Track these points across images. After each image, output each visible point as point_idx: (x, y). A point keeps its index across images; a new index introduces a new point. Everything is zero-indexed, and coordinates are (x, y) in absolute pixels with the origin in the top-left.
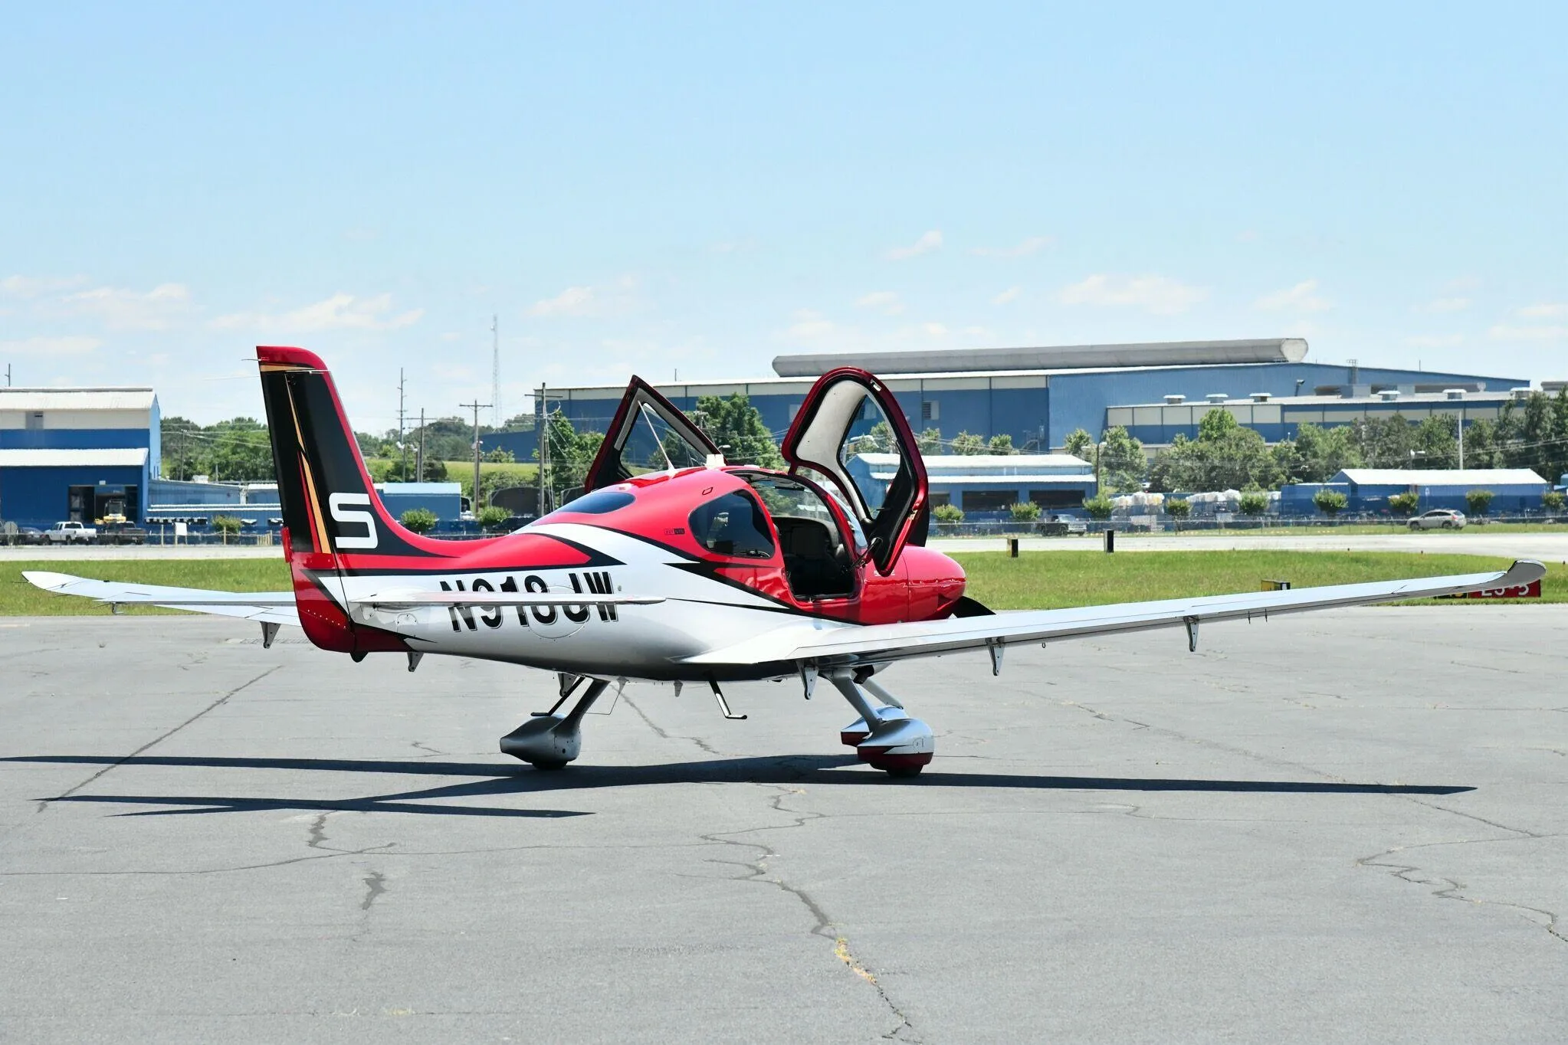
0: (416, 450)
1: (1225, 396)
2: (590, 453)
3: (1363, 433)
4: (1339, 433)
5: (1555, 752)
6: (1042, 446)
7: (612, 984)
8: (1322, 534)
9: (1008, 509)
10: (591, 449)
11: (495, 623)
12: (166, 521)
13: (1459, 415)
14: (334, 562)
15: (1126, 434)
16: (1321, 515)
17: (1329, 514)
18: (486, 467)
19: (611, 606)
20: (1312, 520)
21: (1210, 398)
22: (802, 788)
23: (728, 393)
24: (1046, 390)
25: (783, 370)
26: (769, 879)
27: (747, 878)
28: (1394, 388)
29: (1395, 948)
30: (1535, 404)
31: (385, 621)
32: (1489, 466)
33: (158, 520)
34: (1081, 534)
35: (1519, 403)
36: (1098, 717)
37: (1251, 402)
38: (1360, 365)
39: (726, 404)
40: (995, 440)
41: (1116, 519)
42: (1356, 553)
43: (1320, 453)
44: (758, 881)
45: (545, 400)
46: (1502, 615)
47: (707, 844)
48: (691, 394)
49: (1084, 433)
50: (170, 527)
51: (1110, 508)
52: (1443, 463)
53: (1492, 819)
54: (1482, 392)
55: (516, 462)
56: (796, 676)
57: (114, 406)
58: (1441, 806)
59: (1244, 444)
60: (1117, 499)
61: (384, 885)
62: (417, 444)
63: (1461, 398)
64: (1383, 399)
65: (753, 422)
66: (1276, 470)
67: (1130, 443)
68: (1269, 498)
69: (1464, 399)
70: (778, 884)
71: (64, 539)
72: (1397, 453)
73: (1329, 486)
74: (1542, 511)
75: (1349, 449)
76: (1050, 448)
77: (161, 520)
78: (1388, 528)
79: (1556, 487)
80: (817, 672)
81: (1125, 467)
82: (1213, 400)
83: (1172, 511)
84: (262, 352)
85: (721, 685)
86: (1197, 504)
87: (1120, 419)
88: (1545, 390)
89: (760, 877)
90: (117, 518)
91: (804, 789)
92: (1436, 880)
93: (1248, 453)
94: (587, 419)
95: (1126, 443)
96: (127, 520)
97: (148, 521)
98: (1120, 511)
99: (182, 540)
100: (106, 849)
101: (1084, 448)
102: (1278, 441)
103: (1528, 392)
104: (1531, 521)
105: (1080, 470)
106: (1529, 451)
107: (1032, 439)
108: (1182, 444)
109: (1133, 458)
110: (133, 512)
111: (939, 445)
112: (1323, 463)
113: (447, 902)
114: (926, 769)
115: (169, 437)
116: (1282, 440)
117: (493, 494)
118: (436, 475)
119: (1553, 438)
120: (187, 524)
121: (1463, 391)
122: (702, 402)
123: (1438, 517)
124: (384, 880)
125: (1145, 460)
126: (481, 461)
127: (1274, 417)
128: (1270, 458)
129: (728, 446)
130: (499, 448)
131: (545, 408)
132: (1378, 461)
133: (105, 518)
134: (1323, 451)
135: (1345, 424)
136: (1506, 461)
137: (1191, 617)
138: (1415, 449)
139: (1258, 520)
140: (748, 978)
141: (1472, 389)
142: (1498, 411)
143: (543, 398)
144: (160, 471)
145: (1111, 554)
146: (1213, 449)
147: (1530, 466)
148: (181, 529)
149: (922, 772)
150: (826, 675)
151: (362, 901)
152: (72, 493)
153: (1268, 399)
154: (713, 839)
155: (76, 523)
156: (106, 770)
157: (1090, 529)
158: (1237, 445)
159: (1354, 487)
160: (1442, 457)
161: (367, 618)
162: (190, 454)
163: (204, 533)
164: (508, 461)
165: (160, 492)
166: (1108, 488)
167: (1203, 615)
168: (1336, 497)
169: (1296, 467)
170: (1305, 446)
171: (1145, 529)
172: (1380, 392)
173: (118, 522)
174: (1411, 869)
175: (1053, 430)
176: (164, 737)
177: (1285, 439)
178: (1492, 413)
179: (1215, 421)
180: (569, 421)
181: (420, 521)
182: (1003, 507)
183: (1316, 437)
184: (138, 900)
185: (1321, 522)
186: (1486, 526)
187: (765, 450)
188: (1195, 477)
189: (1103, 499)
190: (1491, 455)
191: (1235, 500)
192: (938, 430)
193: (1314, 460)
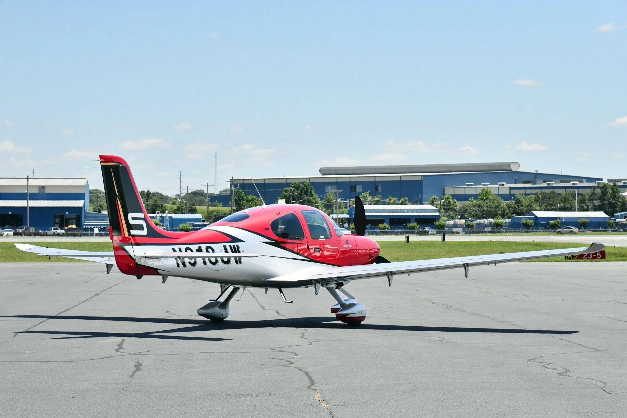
0: (185, 202)
1: (489, 183)
2: (251, 203)
3: (540, 198)
4: (531, 198)
5: (608, 318)
6: (420, 202)
7: (222, 409)
8: (524, 235)
9: (406, 225)
10: (251, 202)
11: (194, 264)
12: (91, 228)
13: (576, 191)
14: (130, 240)
15: (451, 197)
16: (524, 228)
17: (527, 228)
18: (211, 208)
19: (240, 258)
20: (521, 230)
21: (483, 184)
22: (313, 330)
23: (302, 181)
24: (421, 181)
25: (324, 173)
26: (294, 366)
27: (285, 366)
28: (552, 181)
29: (540, 396)
30: (604, 187)
31: (150, 263)
32: (587, 210)
33: (88, 227)
34: (434, 234)
35: (598, 187)
36: (433, 303)
37: (498, 186)
38: (539, 172)
39: (302, 185)
40: (402, 199)
41: (447, 229)
42: (536, 242)
43: (524, 206)
44: (290, 367)
45: (234, 184)
46: (590, 266)
47: (272, 352)
48: (289, 181)
49: (435, 197)
50: (92, 230)
51: (445, 225)
52: (571, 209)
53: (582, 344)
54: (585, 183)
55: (223, 206)
56: (312, 286)
57: (72, 185)
58: (562, 339)
59: (495, 201)
60: (448, 222)
61: (141, 367)
62: (186, 199)
63: (577, 185)
64: (548, 185)
65: (312, 192)
66: (507, 211)
67: (453, 201)
68: (505, 222)
69: (578, 185)
70: (298, 368)
71: (53, 234)
72: (553, 205)
73: (527, 217)
74: (607, 227)
75: (534, 203)
76: (423, 203)
77: (89, 227)
78: (549, 233)
79: (612, 218)
80: (320, 284)
81: (451, 210)
82: (484, 185)
83: (468, 226)
84: (101, 157)
85: (282, 289)
86: (477, 224)
87: (449, 192)
88: (608, 182)
89: (291, 365)
90: (73, 226)
91: (315, 330)
92: (559, 368)
93: (497, 205)
94: (250, 190)
95: (451, 201)
96: (76, 227)
97: (84, 227)
98: (448, 226)
99: (96, 234)
100: (35, 352)
101: (435, 202)
102: (508, 200)
103: (602, 183)
104: (603, 231)
105: (434, 211)
106: (602, 205)
107: (416, 199)
108: (472, 201)
109: (454, 206)
110: (79, 224)
111: (381, 201)
112: (525, 208)
113: (164, 374)
114: (363, 323)
115: (94, 196)
116: (510, 200)
117: (214, 218)
118: (193, 211)
119: (611, 200)
120: (99, 229)
121: (578, 182)
122: (293, 184)
123: (568, 229)
124: (141, 365)
125: (458, 207)
126: (210, 206)
127: (507, 192)
128: (505, 207)
129: (302, 201)
130: (217, 201)
131: (233, 186)
132: (546, 208)
133: (68, 226)
134: (525, 204)
135: (533, 194)
136: (594, 209)
137: (466, 264)
138: (560, 204)
139: (500, 230)
140: (278, 406)
141: (581, 182)
142: (591, 190)
143: (232, 182)
144: (89, 209)
145: (444, 242)
146: (483, 203)
147: (602, 210)
148: (96, 231)
149: (361, 324)
150: (324, 286)
151: (131, 374)
152: (56, 217)
153: (505, 185)
154: (275, 350)
155: (57, 228)
156: (44, 321)
157: (437, 233)
158: (493, 202)
159: (536, 218)
160: (570, 207)
161: (142, 262)
162: (101, 203)
163: (105, 232)
164: (220, 206)
165: (89, 217)
166: (444, 218)
167: (470, 263)
168: (530, 221)
169: (514, 210)
170: (518, 202)
171: (458, 233)
172: (547, 183)
173: (73, 228)
174: (549, 364)
175: (424, 196)
176: (71, 308)
177: (511, 200)
178: (589, 191)
179: (484, 193)
180: (243, 191)
181: (186, 228)
182: (405, 224)
183: (522, 199)
184: (42, 373)
185: (524, 231)
186: (586, 233)
187: (316, 202)
188: (477, 214)
189: (442, 222)
190: (588, 206)
191: (492, 223)
192: (380, 195)
193: (522, 208)
